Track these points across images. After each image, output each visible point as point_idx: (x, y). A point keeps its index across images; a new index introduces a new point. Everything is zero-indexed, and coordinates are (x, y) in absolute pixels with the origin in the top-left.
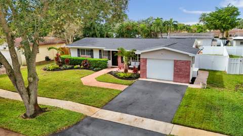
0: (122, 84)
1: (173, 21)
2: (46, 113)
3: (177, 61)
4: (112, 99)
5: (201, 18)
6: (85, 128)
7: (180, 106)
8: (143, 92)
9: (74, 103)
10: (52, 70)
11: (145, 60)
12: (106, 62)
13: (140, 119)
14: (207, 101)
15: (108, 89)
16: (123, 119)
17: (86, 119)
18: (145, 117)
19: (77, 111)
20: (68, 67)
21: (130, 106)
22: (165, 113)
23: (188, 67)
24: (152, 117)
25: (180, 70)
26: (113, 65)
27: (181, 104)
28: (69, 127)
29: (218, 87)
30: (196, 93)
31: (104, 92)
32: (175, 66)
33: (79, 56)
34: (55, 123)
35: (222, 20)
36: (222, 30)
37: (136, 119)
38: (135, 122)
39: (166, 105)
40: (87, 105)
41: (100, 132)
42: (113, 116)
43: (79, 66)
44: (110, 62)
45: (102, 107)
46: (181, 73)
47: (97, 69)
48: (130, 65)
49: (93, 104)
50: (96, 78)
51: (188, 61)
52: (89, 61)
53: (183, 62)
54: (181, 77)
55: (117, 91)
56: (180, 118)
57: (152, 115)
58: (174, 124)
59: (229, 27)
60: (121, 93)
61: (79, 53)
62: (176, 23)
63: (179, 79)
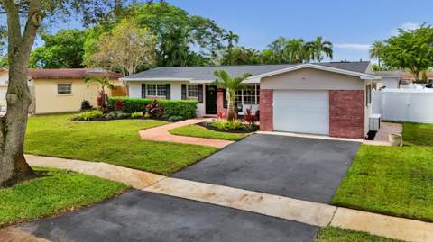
0: (221, 139)
1: (322, 42)
2: (41, 178)
3: (336, 92)
4: (198, 161)
5: (373, 50)
6: (122, 211)
7: (348, 174)
8: (265, 151)
9: (113, 165)
10: (87, 120)
11: (270, 94)
12: (194, 105)
13: (255, 196)
14: (411, 165)
15: (190, 145)
16: (214, 194)
17: (129, 194)
18: (267, 193)
19: (112, 179)
20: (120, 114)
21: (234, 173)
22: (314, 186)
23: (359, 104)
24: (283, 193)
25: (343, 110)
26: (207, 113)
27: (351, 170)
28: (84, 207)
29: (428, 145)
30: (382, 153)
31: (182, 150)
32: (332, 102)
33: (143, 96)
34: (54, 197)
35: (413, 50)
36: (415, 69)
37: (246, 195)
38: (243, 201)
39: (315, 172)
40: (139, 169)
41: (156, 218)
42: (192, 190)
43: (141, 114)
44: (201, 108)
45: (171, 174)
46: (345, 117)
47: (177, 118)
48: (241, 110)
49: (153, 168)
50: (169, 131)
51: (358, 92)
52: (161, 104)
53: (348, 93)
54: (345, 126)
55: (209, 148)
56: (351, 193)
57: (284, 189)
58: (338, 205)
59: (427, 63)
60: (216, 152)
61: (143, 92)
62: (328, 46)
63: (342, 130)
